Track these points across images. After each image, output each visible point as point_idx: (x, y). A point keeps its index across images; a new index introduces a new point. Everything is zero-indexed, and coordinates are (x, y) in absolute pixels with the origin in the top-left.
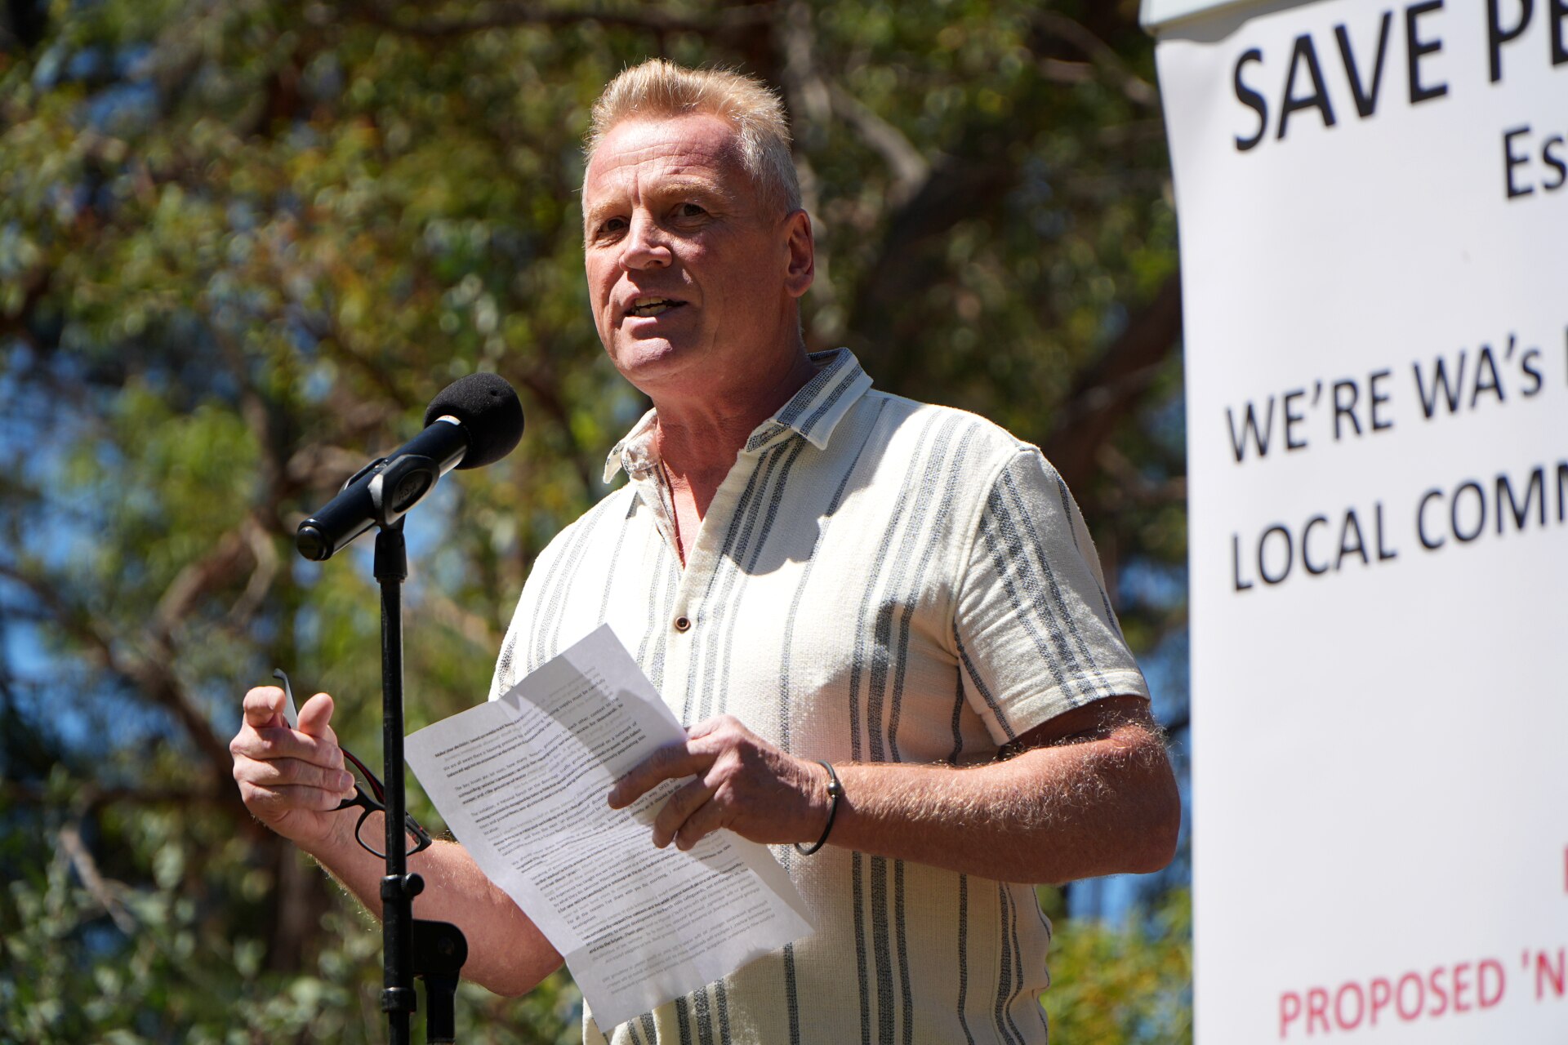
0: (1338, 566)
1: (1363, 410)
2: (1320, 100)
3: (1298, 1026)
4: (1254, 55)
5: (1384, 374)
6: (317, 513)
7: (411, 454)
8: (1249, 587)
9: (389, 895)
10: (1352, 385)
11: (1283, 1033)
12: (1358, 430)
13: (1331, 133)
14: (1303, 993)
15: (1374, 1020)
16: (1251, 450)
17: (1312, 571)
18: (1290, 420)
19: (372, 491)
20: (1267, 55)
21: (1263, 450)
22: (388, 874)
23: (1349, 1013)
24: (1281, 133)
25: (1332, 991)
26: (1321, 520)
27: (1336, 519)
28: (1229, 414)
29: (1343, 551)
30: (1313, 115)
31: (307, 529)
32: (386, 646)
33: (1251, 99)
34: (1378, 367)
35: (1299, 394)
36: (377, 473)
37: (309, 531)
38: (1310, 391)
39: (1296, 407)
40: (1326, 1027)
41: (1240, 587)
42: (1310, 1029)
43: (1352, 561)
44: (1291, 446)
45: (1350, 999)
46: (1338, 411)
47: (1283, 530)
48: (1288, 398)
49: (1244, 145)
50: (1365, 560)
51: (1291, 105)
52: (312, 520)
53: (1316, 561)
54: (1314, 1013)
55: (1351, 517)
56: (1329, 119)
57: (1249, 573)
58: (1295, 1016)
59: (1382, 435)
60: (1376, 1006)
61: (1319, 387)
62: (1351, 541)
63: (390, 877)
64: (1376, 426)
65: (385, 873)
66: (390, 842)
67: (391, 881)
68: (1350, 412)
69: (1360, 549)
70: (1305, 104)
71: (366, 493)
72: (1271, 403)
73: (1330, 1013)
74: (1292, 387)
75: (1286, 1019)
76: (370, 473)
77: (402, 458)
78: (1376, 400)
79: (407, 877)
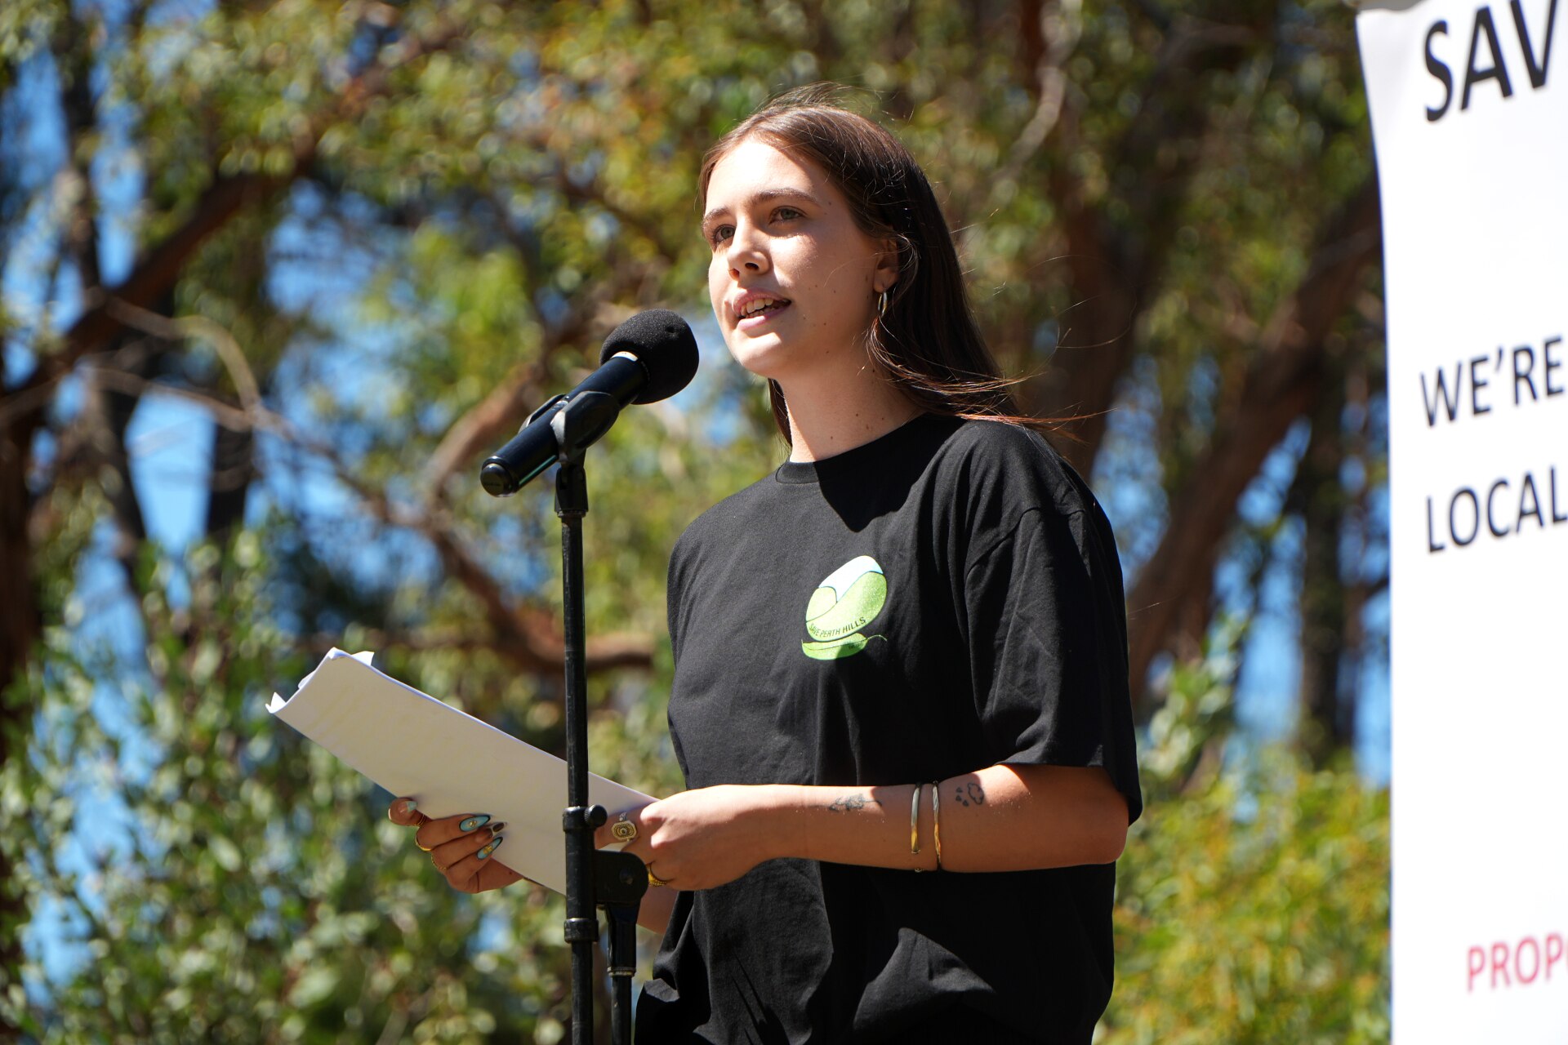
0: (1518, 529)
1: (1538, 376)
2: (1499, 72)
3: (1483, 979)
4: (1440, 27)
5: (1557, 340)
6: (502, 450)
7: (591, 390)
8: (1441, 548)
9: (572, 827)
10: (1529, 351)
11: (1470, 987)
12: (1534, 396)
13: (1509, 103)
14: (1487, 948)
15: (1548, 975)
16: (1441, 414)
17: (1497, 533)
18: (1476, 385)
19: (554, 428)
20: (1451, 27)
21: (1452, 415)
22: (570, 806)
23: (1527, 969)
24: (1465, 104)
25: (1513, 945)
26: (1503, 483)
27: (1517, 483)
28: (1423, 379)
29: (1523, 514)
30: (1492, 86)
31: (491, 466)
32: (567, 581)
33: (1438, 69)
34: (1551, 334)
35: (1484, 360)
36: (559, 409)
37: (493, 468)
38: (1493, 357)
39: (1482, 372)
40: (1508, 981)
41: (1433, 548)
42: (1494, 983)
43: (1530, 523)
44: (1477, 411)
45: (1528, 953)
46: (1518, 376)
47: (1469, 492)
48: (1474, 363)
49: (1434, 115)
50: (1541, 523)
51: (1474, 76)
52: (495, 457)
53: (1500, 525)
54: (1497, 967)
55: (1528, 480)
56: (1507, 91)
57: (1442, 536)
58: (1480, 969)
59: (1556, 400)
60: (1550, 961)
61: (1500, 353)
62: (1529, 505)
63: (571, 809)
64: (1550, 392)
65: (568, 804)
66: (573, 774)
67: (574, 813)
68: (1527, 377)
69: (1537, 512)
70: (1485, 75)
71: (549, 430)
72: (1459, 368)
73: (1510, 966)
74: (1477, 353)
75: (1472, 973)
76: (552, 409)
77: (582, 395)
78: (1549, 366)
79: (591, 809)
